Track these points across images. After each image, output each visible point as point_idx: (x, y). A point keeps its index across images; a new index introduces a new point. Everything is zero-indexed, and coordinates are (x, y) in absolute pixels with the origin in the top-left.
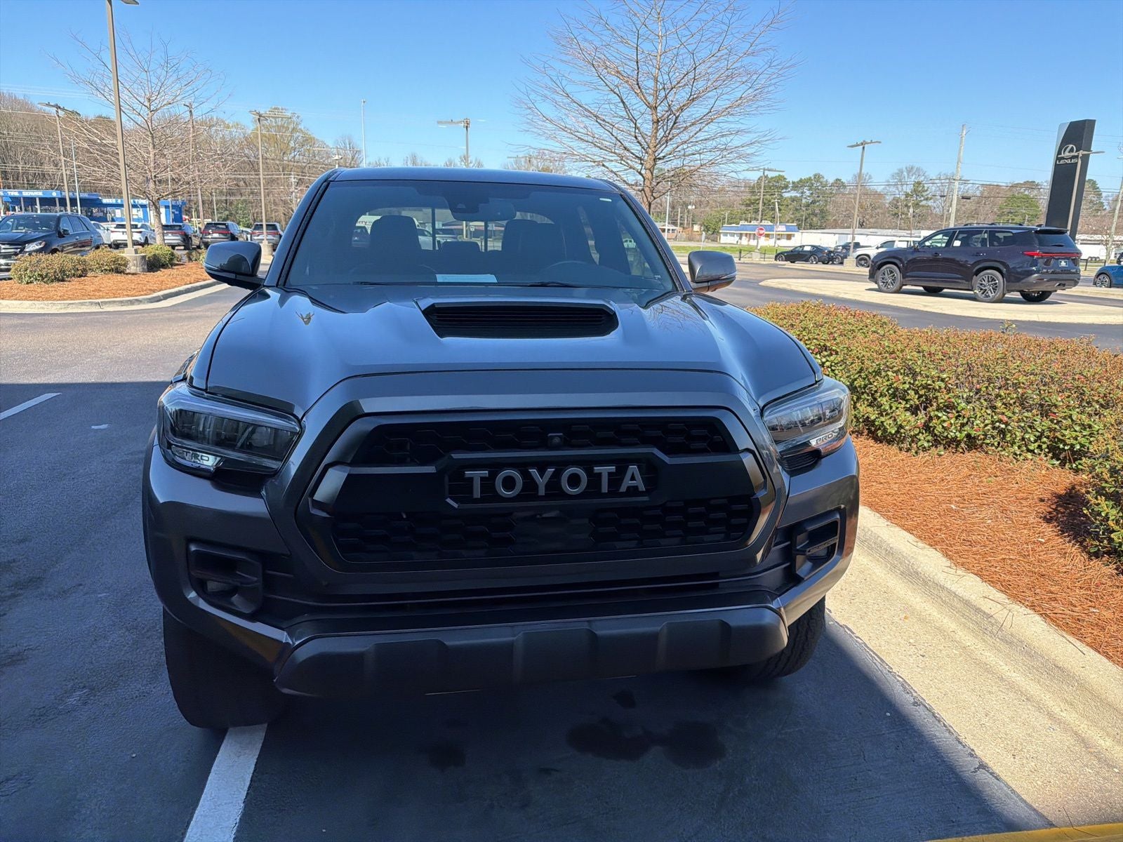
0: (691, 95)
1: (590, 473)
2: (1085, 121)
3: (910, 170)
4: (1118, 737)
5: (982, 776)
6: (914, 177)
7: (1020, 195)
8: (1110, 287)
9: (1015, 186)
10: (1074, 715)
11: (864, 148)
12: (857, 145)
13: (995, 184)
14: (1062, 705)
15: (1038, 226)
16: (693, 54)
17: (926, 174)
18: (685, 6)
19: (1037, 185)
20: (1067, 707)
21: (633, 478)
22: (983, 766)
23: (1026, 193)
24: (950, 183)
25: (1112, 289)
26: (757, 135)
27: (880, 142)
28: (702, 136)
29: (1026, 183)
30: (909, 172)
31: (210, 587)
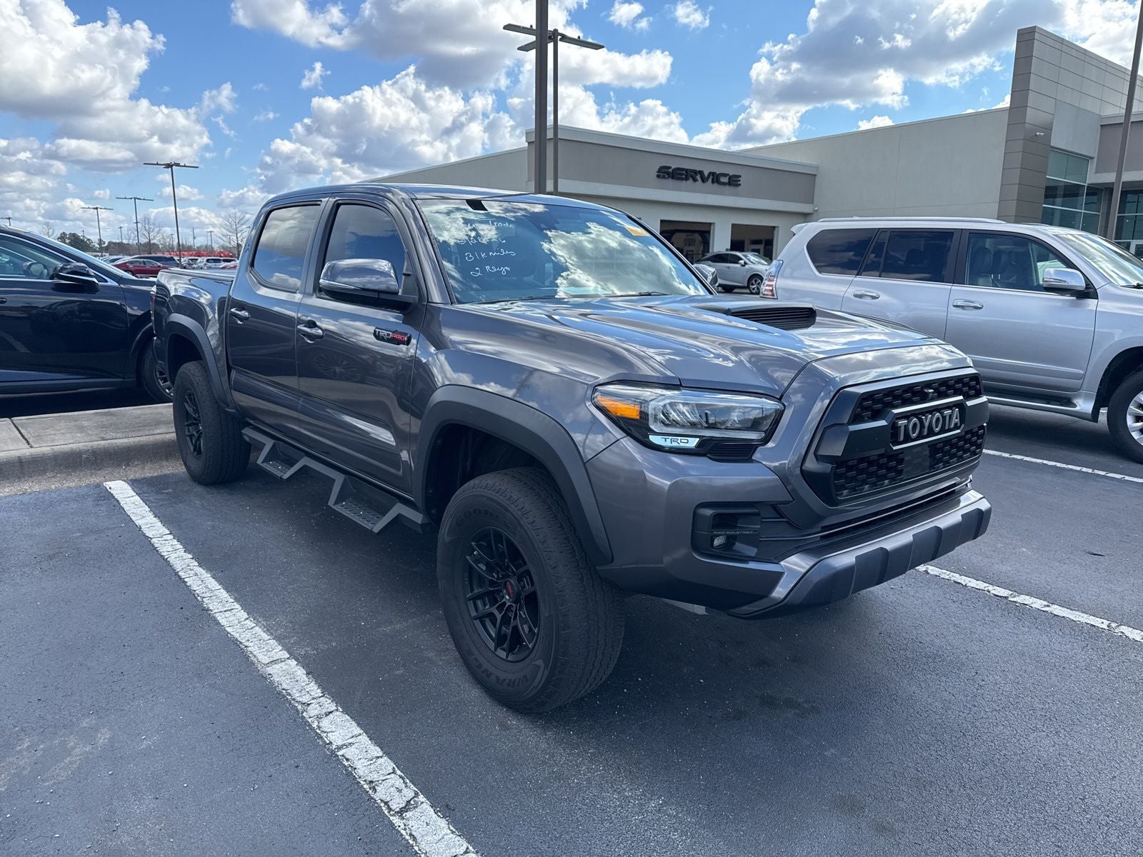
1: (942, 414)
21: (956, 418)
31: (717, 542)
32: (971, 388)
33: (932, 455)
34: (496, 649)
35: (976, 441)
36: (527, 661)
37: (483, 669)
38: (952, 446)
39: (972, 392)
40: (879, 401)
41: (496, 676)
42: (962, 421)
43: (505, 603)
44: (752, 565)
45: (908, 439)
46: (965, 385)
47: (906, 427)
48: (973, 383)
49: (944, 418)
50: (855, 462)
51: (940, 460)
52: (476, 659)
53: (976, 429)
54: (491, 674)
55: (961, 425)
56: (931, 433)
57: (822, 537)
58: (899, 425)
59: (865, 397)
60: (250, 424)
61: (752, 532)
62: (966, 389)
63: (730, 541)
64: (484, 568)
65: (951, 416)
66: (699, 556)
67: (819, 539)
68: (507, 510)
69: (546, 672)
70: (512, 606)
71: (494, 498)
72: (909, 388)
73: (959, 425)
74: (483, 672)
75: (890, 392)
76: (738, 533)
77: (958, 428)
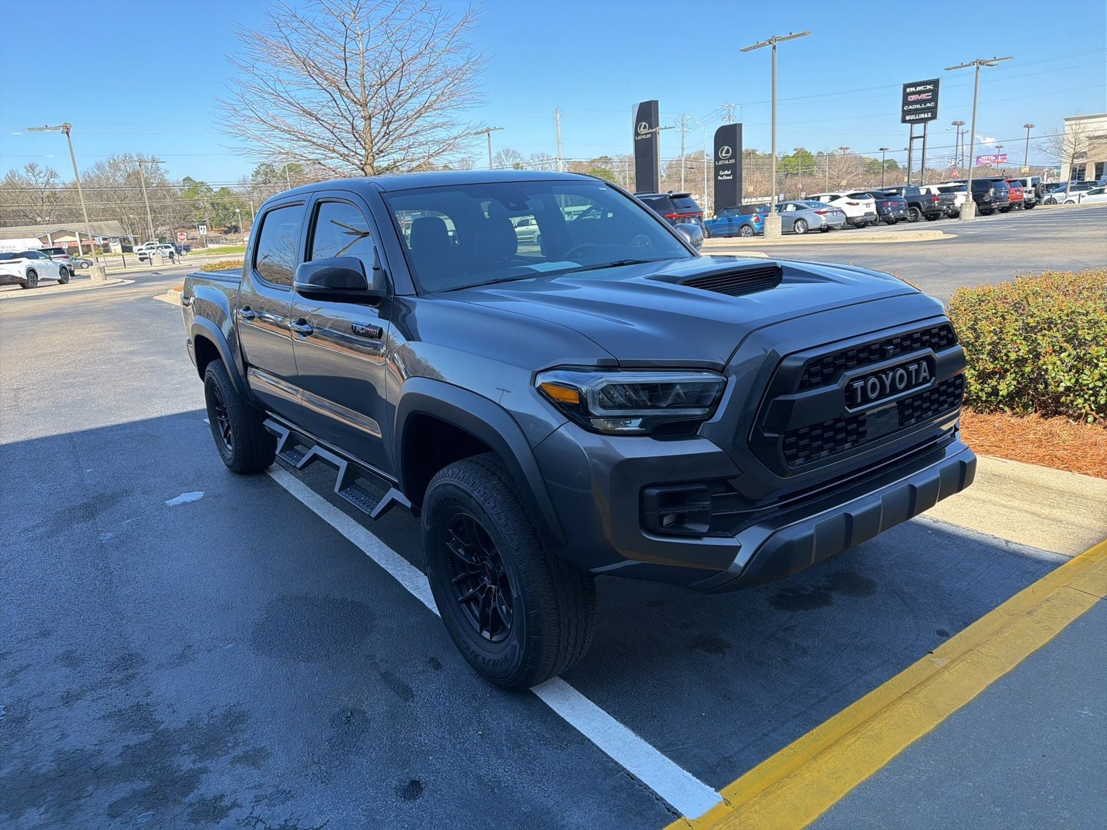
0: (399, 91)
1: (906, 370)
2: (651, 101)
3: (507, 153)
4: (1052, 504)
5: (1013, 547)
6: (511, 159)
7: (599, 169)
8: (709, 238)
9: (594, 161)
10: (1017, 502)
11: (489, 135)
12: (482, 132)
13: (578, 160)
14: (1005, 498)
15: (669, 192)
16: (401, 52)
17: (521, 156)
18: (381, 5)
19: (610, 159)
20: (1009, 498)
21: (925, 372)
22: (1007, 542)
23: (603, 167)
24: (557, 162)
25: (711, 239)
26: (465, 127)
27: (503, 129)
28: (410, 131)
29: (601, 158)
30: (506, 155)
31: (666, 521)
32: (941, 338)
33: (901, 413)
34: (481, 632)
35: (953, 392)
36: (507, 641)
37: (471, 651)
38: (925, 400)
39: (944, 342)
40: (828, 365)
41: (483, 658)
42: (932, 374)
43: (485, 586)
44: (707, 541)
45: (866, 400)
46: (933, 336)
47: (864, 388)
48: (943, 333)
49: (909, 373)
50: (806, 430)
51: (911, 416)
52: (464, 641)
53: (953, 379)
54: (478, 655)
55: (931, 378)
56: (894, 390)
57: (780, 507)
58: (855, 387)
59: (811, 362)
60: (270, 416)
61: (701, 509)
62: (934, 340)
63: (680, 520)
64: (463, 553)
65: (917, 371)
66: (648, 535)
67: (777, 509)
68: (471, 497)
69: (522, 652)
70: (492, 588)
71: (459, 485)
72: (866, 348)
73: (928, 378)
74: (471, 654)
75: (843, 354)
76: (687, 510)
77: (929, 381)
